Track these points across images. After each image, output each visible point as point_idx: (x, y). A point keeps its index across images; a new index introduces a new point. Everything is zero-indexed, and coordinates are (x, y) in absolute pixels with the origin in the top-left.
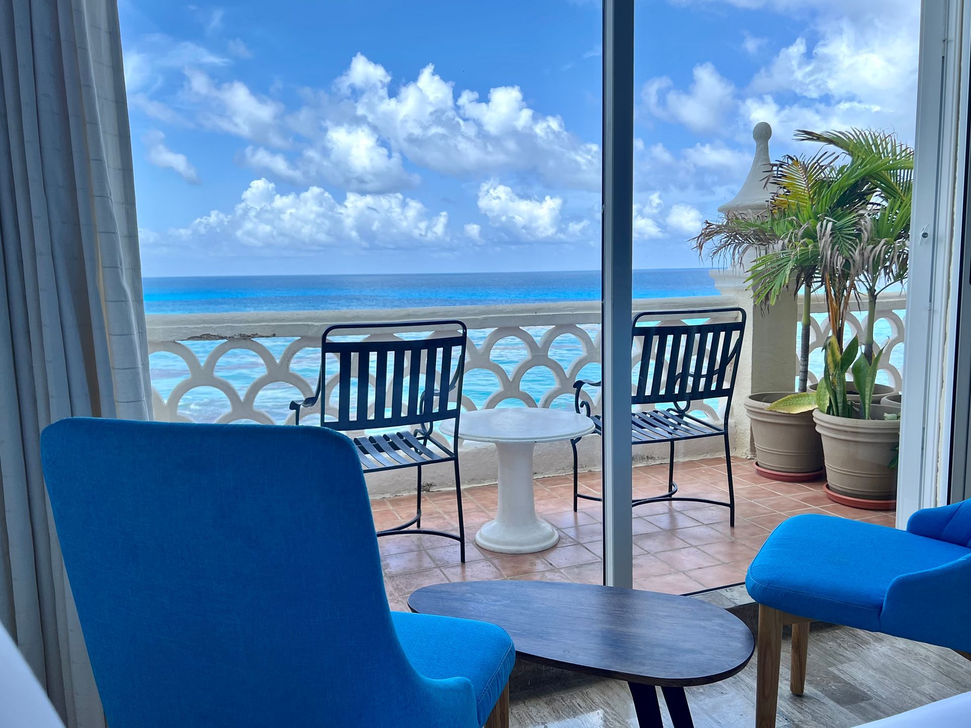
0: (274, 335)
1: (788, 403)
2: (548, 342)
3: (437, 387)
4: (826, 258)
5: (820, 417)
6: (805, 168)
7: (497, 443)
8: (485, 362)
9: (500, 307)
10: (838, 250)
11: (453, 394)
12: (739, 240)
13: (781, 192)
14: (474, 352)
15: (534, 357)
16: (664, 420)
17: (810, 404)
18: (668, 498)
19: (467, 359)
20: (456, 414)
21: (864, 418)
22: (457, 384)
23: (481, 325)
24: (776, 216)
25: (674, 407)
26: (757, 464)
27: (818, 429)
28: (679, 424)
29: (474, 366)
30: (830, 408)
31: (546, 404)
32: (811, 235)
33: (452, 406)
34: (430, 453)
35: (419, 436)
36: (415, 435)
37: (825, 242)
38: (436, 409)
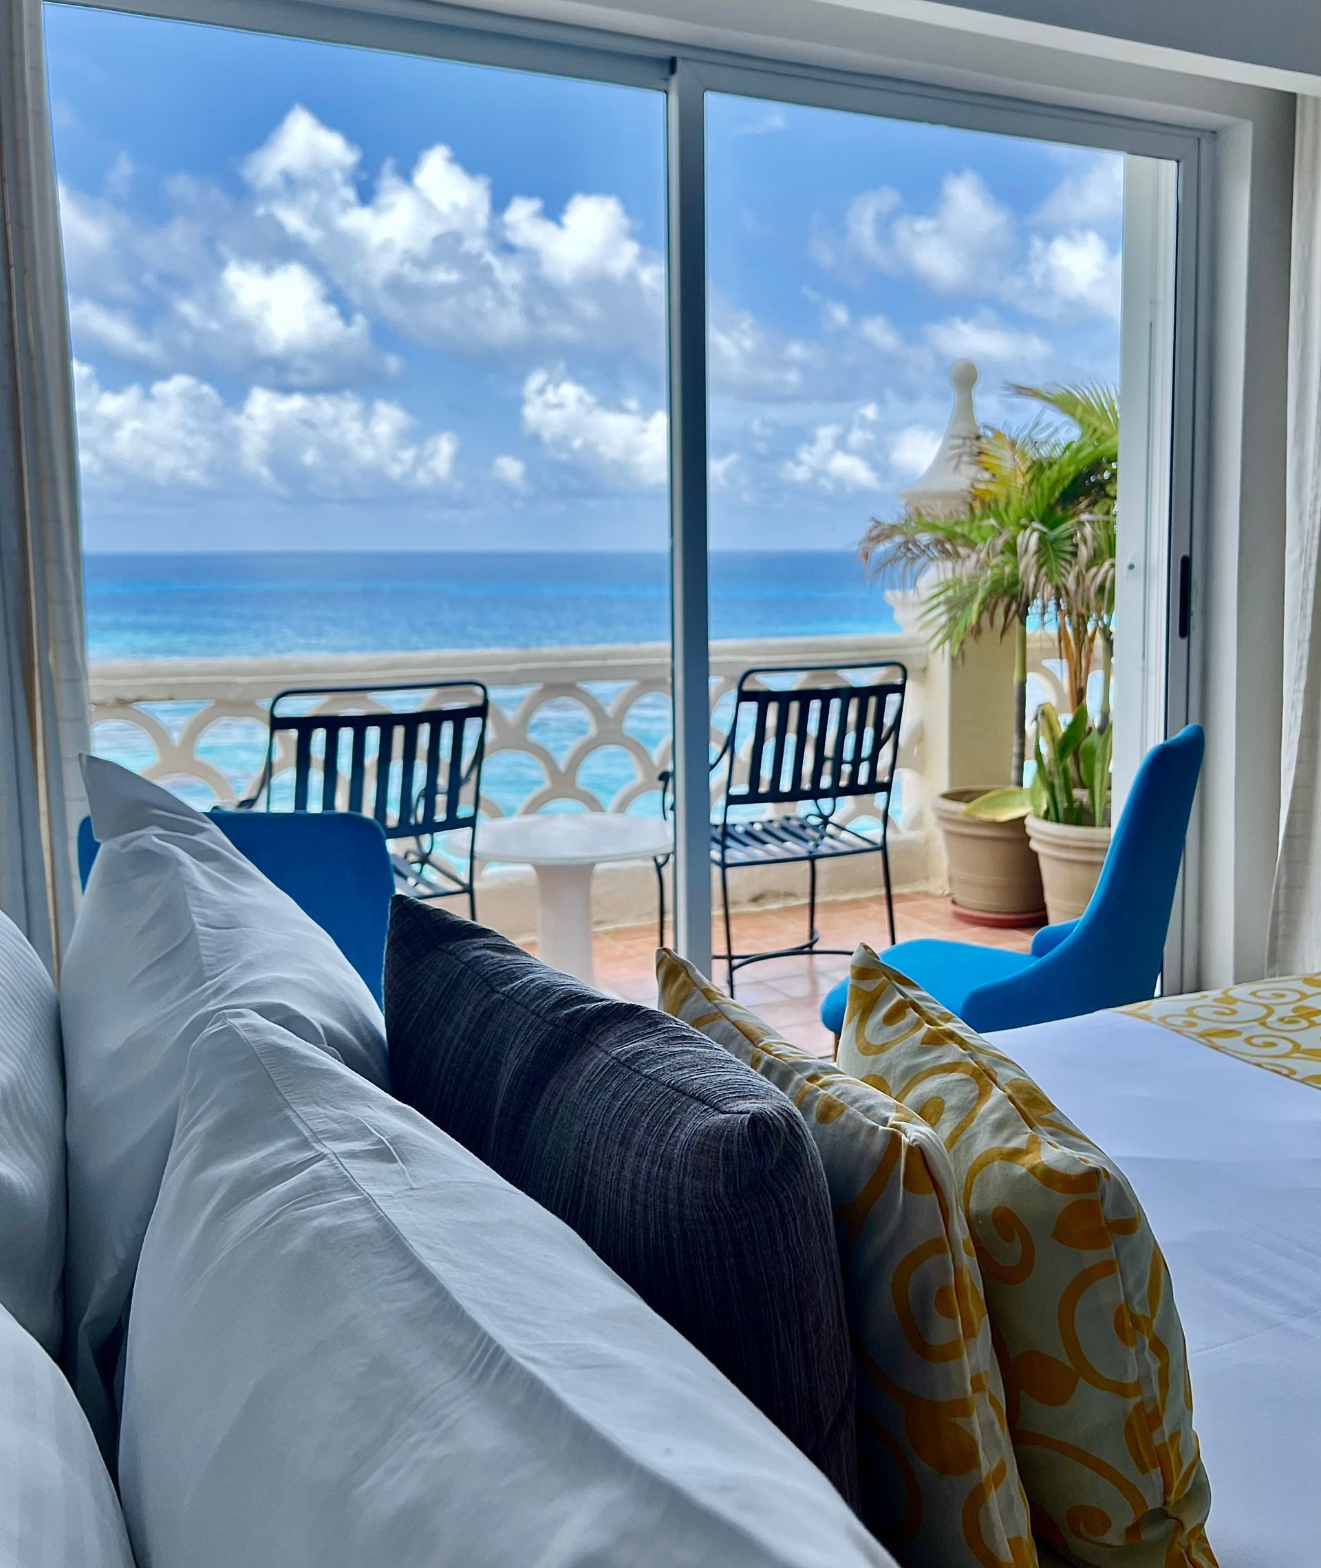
0: (171, 699)
1: (994, 804)
2: (622, 711)
3: (443, 781)
4: (1028, 586)
5: (1036, 827)
6: (1013, 444)
7: (539, 868)
8: (517, 739)
9: (546, 650)
10: (1046, 574)
11: (466, 793)
12: (913, 553)
13: (986, 475)
14: (501, 725)
15: (601, 732)
16: (800, 832)
17: (1022, 805)
18: (807, 950)
19: (490, 736)
20: (471, 822)
21: (1093, 824)
22: (473, 777)
23: (513, 680)
24: (978, 511)
25: (815, 811)
26: (954, 902)
27: (1034, 845)
28: (822, 837)
29: (501, 746)
30: (1047, 812)
31: (622, 808)
32: (1011, 548)
33: (464, 811)
34: (429, 885)
35: (412, 858)
36: (406, 857)
37: (1028, 562)
38: (440, 816)
